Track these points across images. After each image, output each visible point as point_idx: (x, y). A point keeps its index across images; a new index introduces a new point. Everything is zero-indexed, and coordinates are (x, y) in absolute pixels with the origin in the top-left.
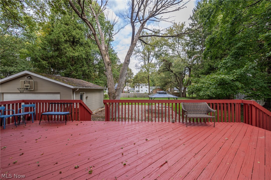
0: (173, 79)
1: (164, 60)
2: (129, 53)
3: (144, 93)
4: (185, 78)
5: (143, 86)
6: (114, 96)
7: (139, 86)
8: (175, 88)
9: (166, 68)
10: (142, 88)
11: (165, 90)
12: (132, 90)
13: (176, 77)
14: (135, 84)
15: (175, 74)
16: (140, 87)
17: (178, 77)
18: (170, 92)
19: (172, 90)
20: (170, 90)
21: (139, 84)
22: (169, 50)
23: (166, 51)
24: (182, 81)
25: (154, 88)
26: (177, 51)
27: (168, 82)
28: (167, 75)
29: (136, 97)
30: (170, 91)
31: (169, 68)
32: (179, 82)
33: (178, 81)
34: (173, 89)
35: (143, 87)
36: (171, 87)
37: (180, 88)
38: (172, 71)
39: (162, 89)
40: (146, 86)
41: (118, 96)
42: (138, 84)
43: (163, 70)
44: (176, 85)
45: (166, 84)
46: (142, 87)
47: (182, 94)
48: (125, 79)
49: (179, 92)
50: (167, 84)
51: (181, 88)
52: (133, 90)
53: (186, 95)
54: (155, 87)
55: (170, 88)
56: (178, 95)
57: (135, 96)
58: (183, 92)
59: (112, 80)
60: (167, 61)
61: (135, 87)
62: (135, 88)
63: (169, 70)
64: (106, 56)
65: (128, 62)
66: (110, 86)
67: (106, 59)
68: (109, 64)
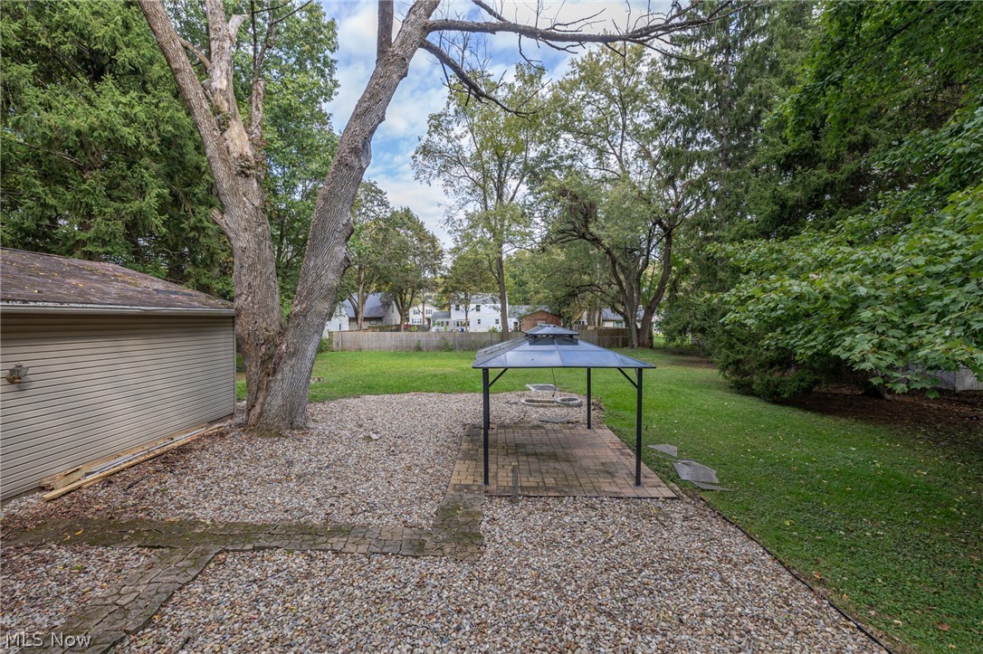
0: (600, 275)
1: (563, 192)
2: (365, 105)
3: (485, 330)
4: (649, 271)
5: (485, 302)
6: (271, 357)
7: (467, 302)
8: (607, 312)
9: (570, 226)
10: (478, 310)
11: (568, 318)
12: (440, 320)
13: (614, 263)
14: (452, 294)
15: (608, 252)
16: (472, 306)
17: (620, 264)
18: (589, 328)
19: (597, 317)
20: (589, 319)
21: (466, 295)
22: (583, 155)
23: (573, 160)
24: (638, 280)
25: (523, 309)
26: (617, 156)
27: (582, 288)
28: (576, 258)
29: (450, 350)
30: (586, 324)
31: (587, 227)
32: (624, 284)
33: (620, 283)
34: (600, 313)
35: (482, 307)
36: (593, 307)
37: (628, 311)
38: (596, 241)
39: (557, 317)
40: (493, 305)
41: (294, 354)
42: (462, 297)
43: (561, 236)
44: (613, 298)
45: (572, 295)
46: (478, 308)
47: (638, 336)
48: (342, 257)
49: (623, 326)
50: (576, 295)
51: (634, 309)
52: (445, 320)
53: (651, 338)
54: (527, 307)
55: (590, 310)
56: (620, 337)
57: (446, 345)
58: (639, 326)
59: (265, 264)
60: (575, 197)
61: (453, 306)
62: (453, 311)
63: (583, 236)
64: (234, 123)
65: (358, 156)
66: (250, 299)
67: (228, 142)
68: (249, 168)
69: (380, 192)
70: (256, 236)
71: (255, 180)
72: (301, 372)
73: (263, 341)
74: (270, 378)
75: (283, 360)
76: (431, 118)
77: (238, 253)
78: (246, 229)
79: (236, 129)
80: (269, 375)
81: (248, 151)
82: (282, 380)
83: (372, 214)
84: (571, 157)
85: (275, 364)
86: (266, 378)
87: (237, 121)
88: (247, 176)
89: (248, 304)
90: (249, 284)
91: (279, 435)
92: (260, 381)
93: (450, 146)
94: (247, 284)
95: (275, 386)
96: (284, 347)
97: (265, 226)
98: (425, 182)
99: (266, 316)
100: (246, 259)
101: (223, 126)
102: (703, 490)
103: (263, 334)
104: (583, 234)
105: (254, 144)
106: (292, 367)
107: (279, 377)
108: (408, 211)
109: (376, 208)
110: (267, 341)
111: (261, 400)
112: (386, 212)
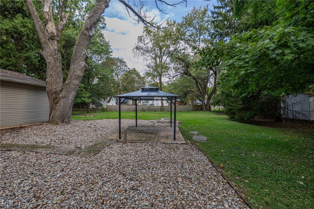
1: (179, 59)
6: (56, 98)
10: (157, 101)
11: (185, 103)
12: (145, 104)
13: (197, 82)
15: (194, 78)
22: (188, 48)
23: (185, 50)
26: (198, 48)
28: (186, 82)
31: (188, 71)
33: (200, 90)
37: (202, 99)
38: (191, 75)
39: (182, 102)
43: (179, 74)
44: (197, 95)
45: (184, 94)
47: (205, 107)
48: (83, 66)
50: (186, 94)
51: (204, 98)
52: (147, 104)
53: (210, 108)
56: (200, 108)
57: (143, 109)
58: (206, 103)
60: (183, 61)
64: (50, 22)
65: (88, 31)
66: (50, 79)
67: (47, 28)
68: (54, 37)
69: (125, 62)
70: (54, 58)
71: (56, 41)
72: (67, 104)
73: (54, 93)
74: (56, 105)
75: (60, 99)
76: (139, 37)
77: (48, 64)
78: (50, 56)
79: (51, 24)
80: (55, 104)
81: (55, 31)
82: (60, 106)
83: (122, 69)
84: (184, 49)
85: (57, 100)
86: (54, 105)
87: (51, 22)
88: (53, 39)
89: (50, 80)
90: (51, 74)
91: (57, 124)
92: (53, 106)
93: (145, 46)
94: (50, 74)
95: (57, 108)
96: (61, 95)
97: (58, 56)
98: (137, 58)
99: (56, 85)
100: (50, 66)
101: (46, 23)
102: (198, 142)
103: (54, 90)
104: (187, 73)
105: (57, 30)
106: (64, 101)
107: (59, 105)
108: (134, 69)
109: (124, 68)
110: (55, 93)
111: (53, 113)
112: (127, 69)
